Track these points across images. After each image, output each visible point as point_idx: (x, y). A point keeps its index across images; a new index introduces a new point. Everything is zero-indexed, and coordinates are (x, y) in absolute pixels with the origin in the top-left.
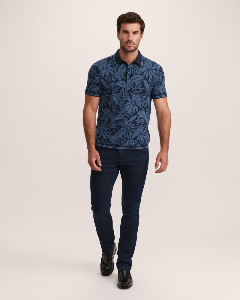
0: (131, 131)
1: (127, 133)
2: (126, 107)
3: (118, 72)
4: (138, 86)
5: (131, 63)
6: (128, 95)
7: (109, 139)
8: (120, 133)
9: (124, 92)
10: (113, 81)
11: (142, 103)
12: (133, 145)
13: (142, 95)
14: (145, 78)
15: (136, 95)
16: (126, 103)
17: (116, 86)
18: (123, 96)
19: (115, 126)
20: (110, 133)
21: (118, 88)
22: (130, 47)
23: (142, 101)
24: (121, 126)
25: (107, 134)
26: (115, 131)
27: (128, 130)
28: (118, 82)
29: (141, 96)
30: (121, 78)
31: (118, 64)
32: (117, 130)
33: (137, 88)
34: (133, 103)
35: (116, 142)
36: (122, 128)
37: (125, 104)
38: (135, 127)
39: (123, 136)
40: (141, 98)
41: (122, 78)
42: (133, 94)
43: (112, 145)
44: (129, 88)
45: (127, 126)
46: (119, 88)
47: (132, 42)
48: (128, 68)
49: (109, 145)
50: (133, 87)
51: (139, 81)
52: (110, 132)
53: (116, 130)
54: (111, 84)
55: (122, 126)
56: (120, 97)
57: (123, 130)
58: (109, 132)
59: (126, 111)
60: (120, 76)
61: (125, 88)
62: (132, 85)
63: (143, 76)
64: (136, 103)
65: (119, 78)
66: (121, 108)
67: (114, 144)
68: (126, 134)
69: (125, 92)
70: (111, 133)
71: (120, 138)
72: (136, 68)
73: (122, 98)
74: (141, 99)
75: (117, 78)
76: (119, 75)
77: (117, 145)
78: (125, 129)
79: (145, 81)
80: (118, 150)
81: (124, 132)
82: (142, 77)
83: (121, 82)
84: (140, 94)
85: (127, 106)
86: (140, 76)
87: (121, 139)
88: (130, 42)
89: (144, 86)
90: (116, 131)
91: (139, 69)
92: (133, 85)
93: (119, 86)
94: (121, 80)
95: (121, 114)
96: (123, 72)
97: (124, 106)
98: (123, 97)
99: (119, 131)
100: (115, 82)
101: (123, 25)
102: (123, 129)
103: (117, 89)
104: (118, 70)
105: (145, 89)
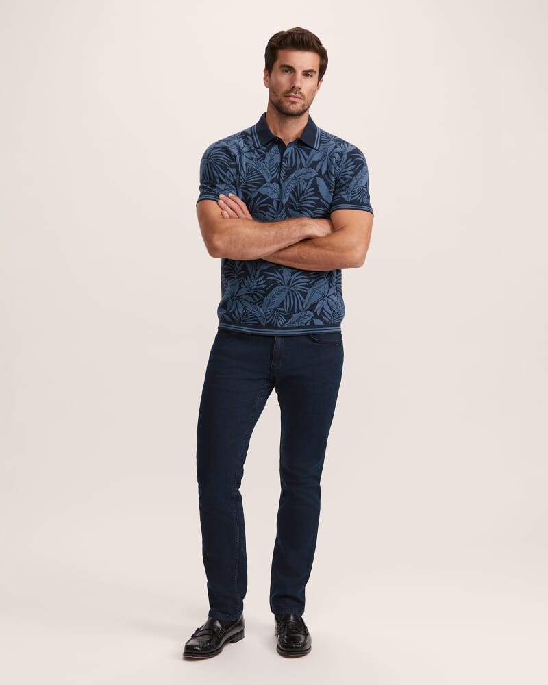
0: (300, 291)
1: (290, 296)
3: (264, 162)
4: (304, 193)
5: (292, 143)
6: (285, 215)
7: (251, 313)
8: (273, 297)
9: (276, 209)
10: (254, 184)
12: (306, 324)
13: (315, 214)
14: (320, 175)
17: (259, 194)
18: (273, 217)
19: (262, 282)
20: (252, 300)
21: (263, 201)
22: (294, 103)
24: (275, 281)
25: (248, 301)
26: (262, 294)
27: (292, 291)
28: (265, 185)
30: (272, 175)
31: (265, 146)
32: (267, 292)
33: (303, 197)
35: (267, 320)
36: (277, 285)
38: (308, 282)
39: (282, 304)
41: (274, 177)
42: (294, 212)
43: (259, 325)
44: (287, 199)
45: (290, 280)
46: (265, 199)
47: (300, 93)
48: (284, 155)
49: (251, 327)
50: (295, 196)
51: (308, 181)
52: (252, 296)
53: (264, 292)
54: (250, 189)
55: (278, 281)
57: (281, 291)
58: (250, 299)
60: (269, 172)
61: (279, 199)
62: (293, 193)
63: (316, 170)
65: (267, 177)
67: (263, 324)
68: (288, 299)
70: (254, 300)
71: (276, 310)
72: (301, 154)
75: (262, 177)
76: (268, 170)
77: (270, 326)
78: (284, 289)
79: (320, 181)
80: (273, 337)
81: (284, 294)
82: (314, 173)
83: (271, 185)
84: (310, 212)
86: (311, 169)
87: (278, 311)
88: (296, 93)
89: (317, 193)
90: (265, 295)
91: (308, 155)
92: (295, 192)
93: (266, 196)
94: (272, 181)
96: (275, 162)
99: (271, 293)
100: (259, 186)
101: (281, 53)
102: (280, 287)
103: (261, 201)
104: (264, 159)
105: (321, 200)
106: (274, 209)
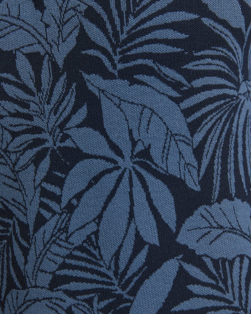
2: (70, 208)
6: (71, 99)
9: (31, 85)
11: (198, 137)
13: (192, 75)
15: (133, 82)
16: (66, 170)
18: (29, 117)
23: (193, 127)
29: (176, 85)
33: (133, 21)
34: (126, 163)
37: (60, 183)
40: (177, 101)
44: (71, 42)
50: (101, 25)
56: (14, 135)
59: (77, 239)
61: (37, 48)
62: (90, 14)
64: (146, 153)
66: (31, 221)
69: (38, 84)
73: (30, 137)
74: (187, 113)
84: (166, 71)
85: (79, 196)
92: (99, 9)
95: (45, 279)
97: (57, 199)
98: (37, 130)
105: (207, 21)
106: (24, 88)
